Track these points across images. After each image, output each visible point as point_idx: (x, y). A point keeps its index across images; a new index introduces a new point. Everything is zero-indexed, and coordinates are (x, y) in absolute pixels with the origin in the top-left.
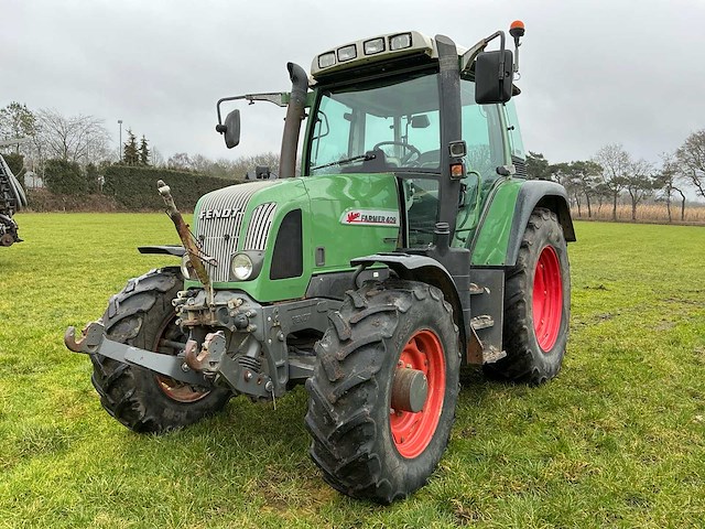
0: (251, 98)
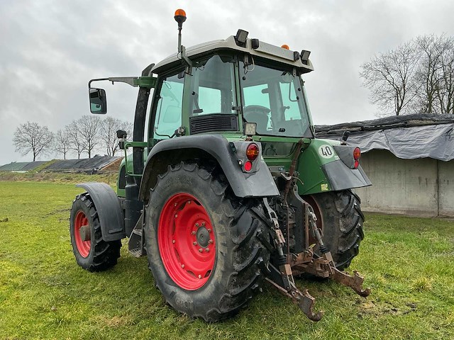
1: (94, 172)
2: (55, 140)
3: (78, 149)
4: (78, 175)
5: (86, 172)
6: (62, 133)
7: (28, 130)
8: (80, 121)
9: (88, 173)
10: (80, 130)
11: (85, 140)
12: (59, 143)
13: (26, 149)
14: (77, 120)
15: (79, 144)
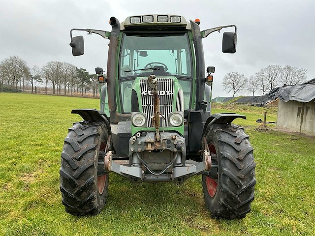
0: (90, 31)
1: (262, 106)
2: (248, 83)
3: (263, 90)
4: (251, 107)
5: (257, 105)
6: (253, 78)
7: (231, 77)
8: (266, 70)
9: (258, 106)
10: (266, 76)
11: (268, 83)
12: (251, 85)
13: (229, 88)
14: (263, 69)
15: (264, 86)
